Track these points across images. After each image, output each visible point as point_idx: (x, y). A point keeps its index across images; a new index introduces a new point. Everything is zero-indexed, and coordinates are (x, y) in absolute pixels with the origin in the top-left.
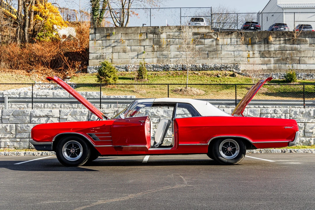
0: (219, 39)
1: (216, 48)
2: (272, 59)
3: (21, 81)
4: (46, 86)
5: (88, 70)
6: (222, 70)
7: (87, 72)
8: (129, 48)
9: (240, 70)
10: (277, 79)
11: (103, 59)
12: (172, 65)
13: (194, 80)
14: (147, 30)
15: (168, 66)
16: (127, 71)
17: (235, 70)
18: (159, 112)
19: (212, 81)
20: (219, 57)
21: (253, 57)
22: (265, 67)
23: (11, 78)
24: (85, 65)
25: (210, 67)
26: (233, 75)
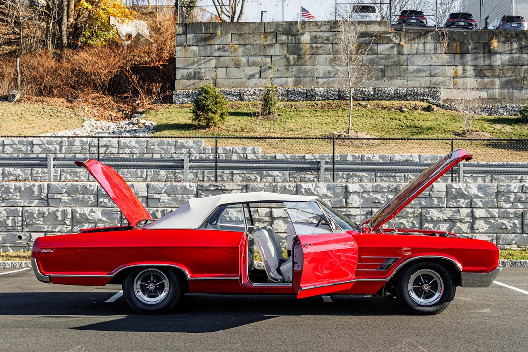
0: (404, 45)
1: (399, 60)
2: (497, 81)
3: (59, 118)
4: (103, 128)
5: (174, 99)
6: (408, 99)
7: (172, 102)
8: (244, 59)
9: (439, 99)
10: (506, 115)
11: (201, 78)
12: (320, 90)
13: (360, 118)
14: (277, 27)
15: (314, 91)
16: (242, 99)
17: (431, 100)
18: (319, 188)
19: (392, 119)
20: (403, 76)
21: (463, 76)
22: (484, 94)
23: (42, 113)
24: (168, 89)
25: (387, 95)
26: (428, 109)
